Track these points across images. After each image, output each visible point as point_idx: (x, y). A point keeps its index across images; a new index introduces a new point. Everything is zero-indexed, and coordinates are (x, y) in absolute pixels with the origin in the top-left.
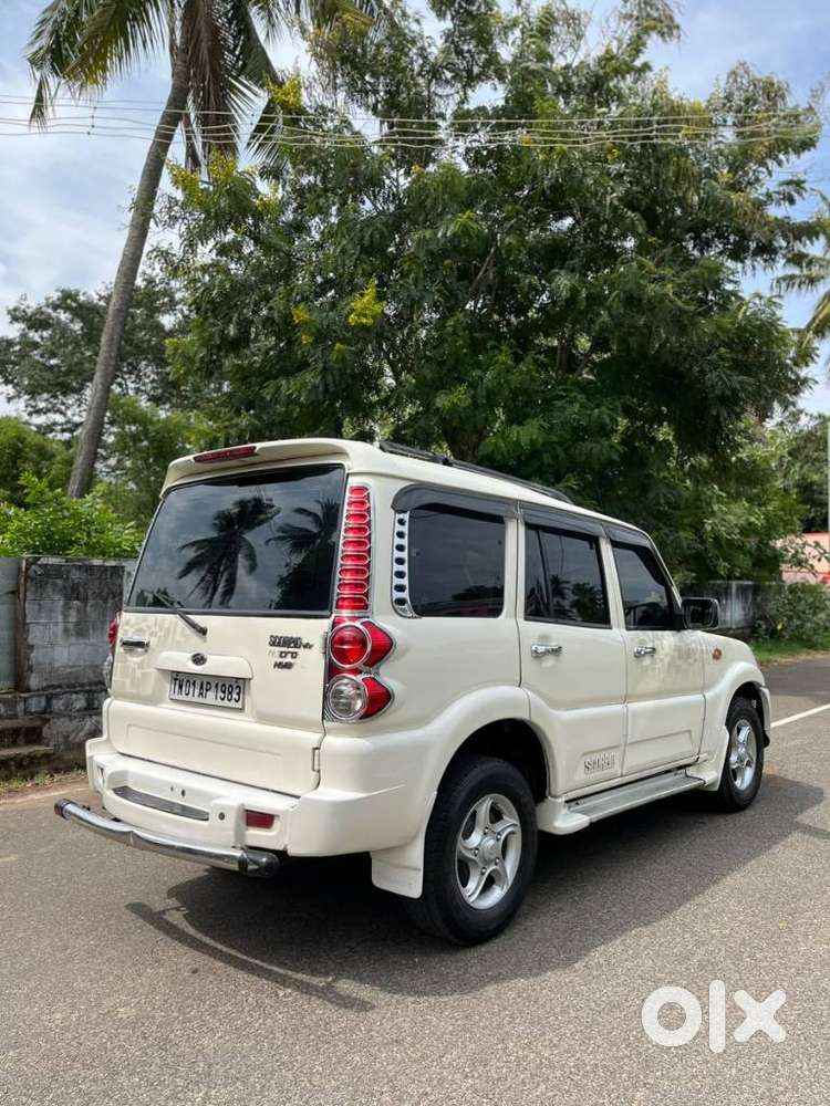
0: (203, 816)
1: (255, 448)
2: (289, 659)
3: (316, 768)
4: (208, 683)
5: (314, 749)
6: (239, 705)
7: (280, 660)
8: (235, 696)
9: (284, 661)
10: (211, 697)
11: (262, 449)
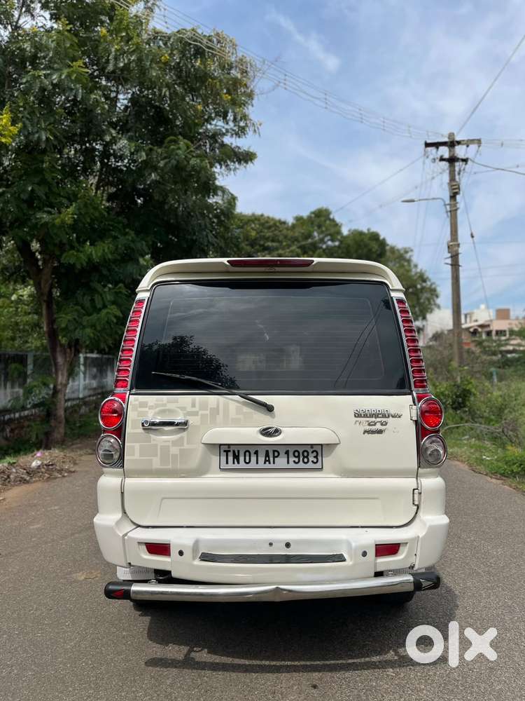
0: (340, 558)
1: (313, 261)
2: (378, 427)
3: (416, 503)
4: (274, 451)
5: (414, 490)
6: (318, 465)
7: (368, 428)
8: (311, 459)
9: (373, 428)
10: (281, 462)
11: (319, 263)
